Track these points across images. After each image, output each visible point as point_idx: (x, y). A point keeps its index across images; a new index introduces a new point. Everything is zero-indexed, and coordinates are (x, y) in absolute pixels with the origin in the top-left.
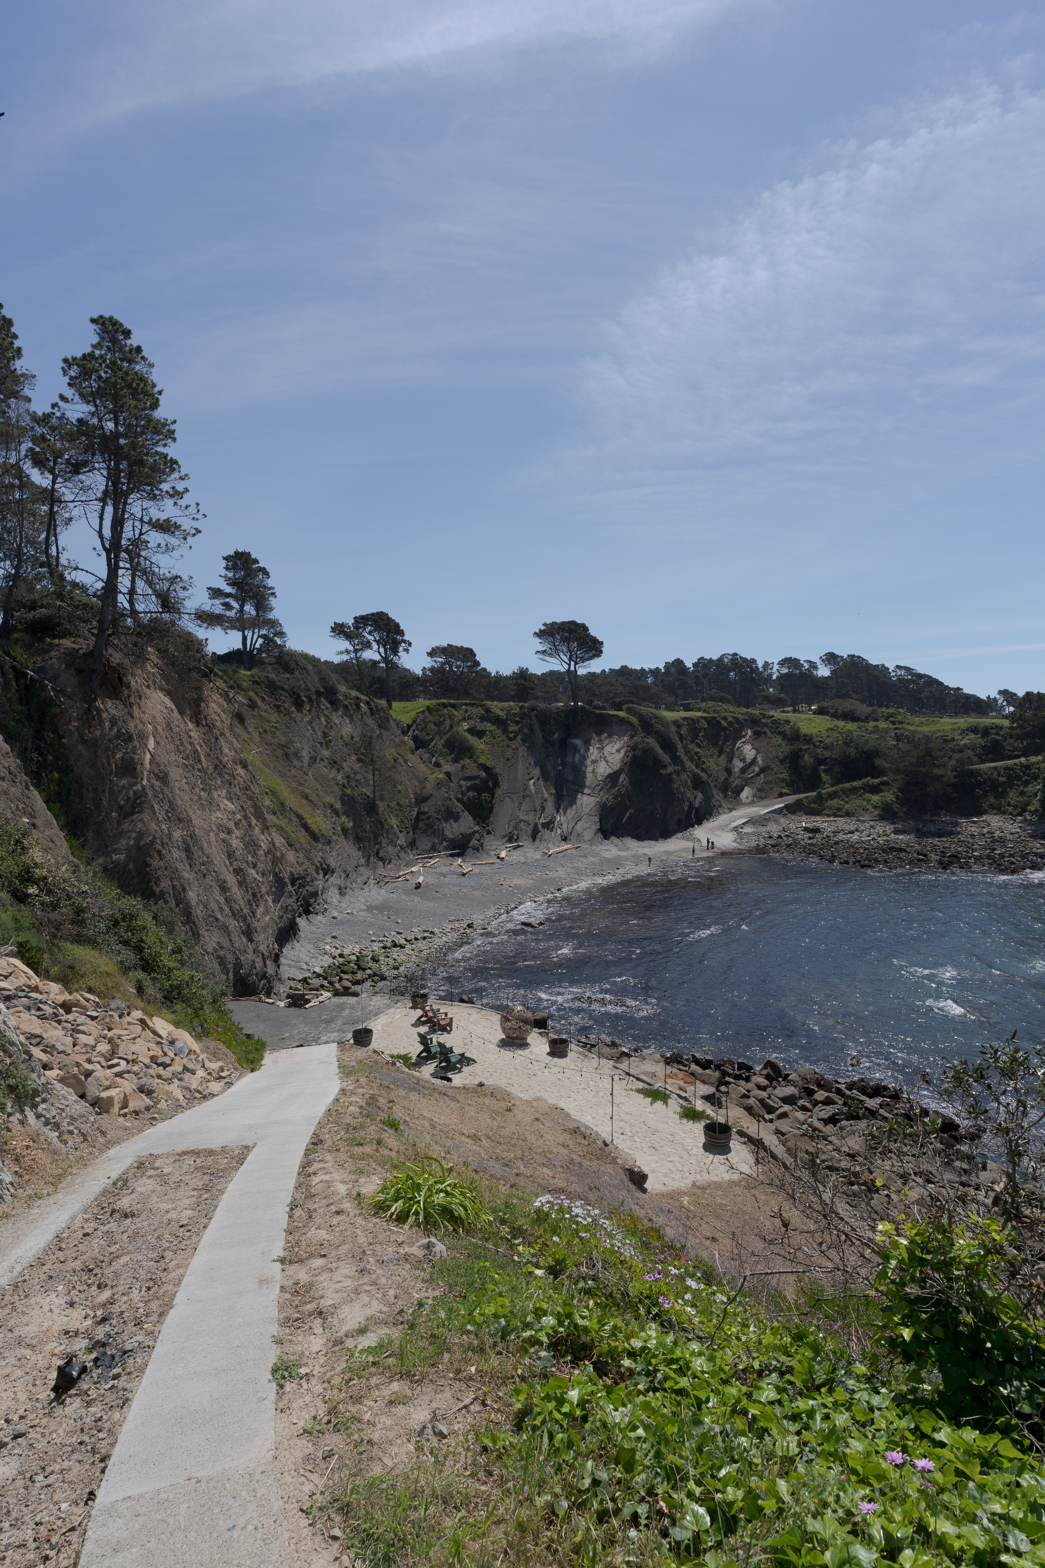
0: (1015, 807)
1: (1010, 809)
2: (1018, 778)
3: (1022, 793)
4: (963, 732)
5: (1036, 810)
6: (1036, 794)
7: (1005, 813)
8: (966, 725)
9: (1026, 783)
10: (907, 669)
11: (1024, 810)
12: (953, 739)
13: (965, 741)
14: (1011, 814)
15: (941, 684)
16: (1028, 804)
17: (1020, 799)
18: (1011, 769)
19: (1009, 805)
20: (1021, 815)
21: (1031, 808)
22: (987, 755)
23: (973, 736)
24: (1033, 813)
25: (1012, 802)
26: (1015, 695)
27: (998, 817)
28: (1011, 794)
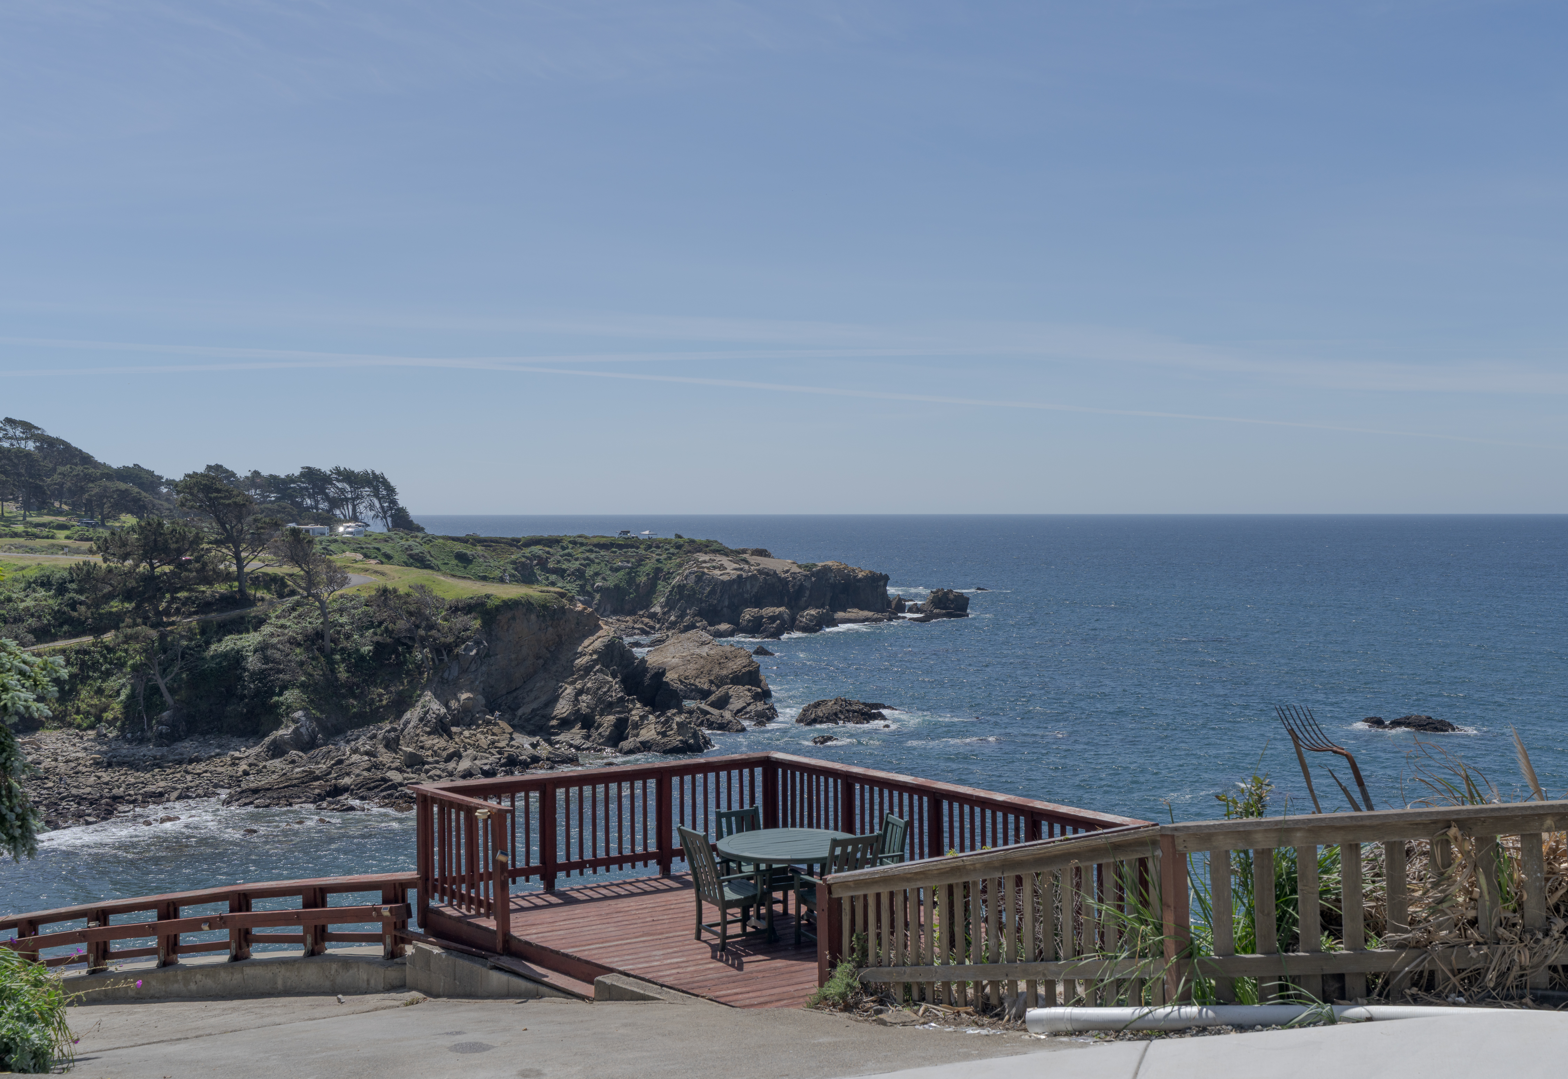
0: (87, 714)
1: (78, 718)
2: (95, 666)
3: (100, 691)
4: (30, 586)
5: (116, 719)
6: (118, 693)
7: (70, 725)
8: (32, 574)
9: (107, 674)
10: (27, 426)
11: (99, 719)
12: (9, 600)
13: (29, 603)
14: (79, 727)
15: (86, 459)
16: (105, 709)
17: (95, 701)
18: (86, 652)
19: (78, 712)
20: (92, 727)
21: (109, 715)
22: (61, 625)
23: (41, 593)
24: (111, 723)
25: (83, 706)
26: (233, 475)
27: (57, 733)
28: (84, 694)
